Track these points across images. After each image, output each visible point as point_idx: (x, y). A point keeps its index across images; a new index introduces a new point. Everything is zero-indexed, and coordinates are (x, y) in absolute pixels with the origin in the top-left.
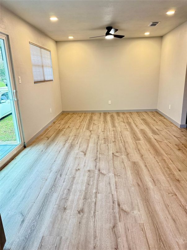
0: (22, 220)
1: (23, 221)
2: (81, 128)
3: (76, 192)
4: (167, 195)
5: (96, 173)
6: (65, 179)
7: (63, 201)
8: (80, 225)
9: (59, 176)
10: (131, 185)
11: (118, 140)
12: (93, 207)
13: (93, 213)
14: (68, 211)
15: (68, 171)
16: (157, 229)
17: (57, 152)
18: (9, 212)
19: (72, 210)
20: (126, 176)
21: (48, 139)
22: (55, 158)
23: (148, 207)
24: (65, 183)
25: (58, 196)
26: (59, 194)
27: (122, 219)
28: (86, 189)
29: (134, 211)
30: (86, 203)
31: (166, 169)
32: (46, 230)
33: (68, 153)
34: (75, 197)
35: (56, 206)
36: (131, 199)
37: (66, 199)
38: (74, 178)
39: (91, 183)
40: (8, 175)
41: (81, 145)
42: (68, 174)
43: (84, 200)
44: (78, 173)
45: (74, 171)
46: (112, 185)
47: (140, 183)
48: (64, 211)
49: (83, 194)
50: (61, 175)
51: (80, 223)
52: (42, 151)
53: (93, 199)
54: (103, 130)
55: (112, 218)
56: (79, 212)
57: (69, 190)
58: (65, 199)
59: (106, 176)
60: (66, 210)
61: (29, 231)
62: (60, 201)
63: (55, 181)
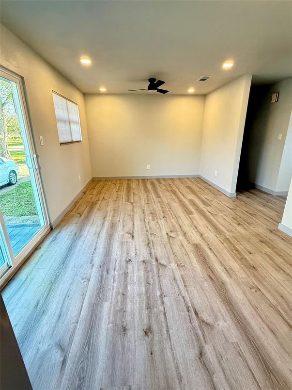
0: (62, 359)
1: (64, 362)
2: (119, 200)
3: (133, 298)
4: (249, 290)
5: (153, 265)
6: (114, 277)
7: (119, 315)
8: (152, 358)
9: (105, 273)
10: (201, 279)
11: (168, 215)
12: (163, 320)
13: (165, 332)
14: (130, 333)
15: (116, 263)
16: (258, 350)
17: (95, 234)
18: (40, 346)
19: (135, 330)
20: (193, 266)
21: (81, 216)
22: (95, 245)
23: (233, 314)
24: (116, 284)
25: (111, 307)
26: (111, 303)
27: (208, 338)
28: (147, 290)
29: (219, 322)
30: (152, 315)
31: (234, 251)
32: (104, 374)
33: (110, 236)
34: (135, 306)
35: (110, 325)
36: (209, 302)
37: (123, 311)
38: (126, 274)
39: (151, 281)
40: (32, 277)
41: (125, 223)
42: (117, 269)
43: (149, 310)
44: (130, 266)
45: (124, 263)
46: (178, 282)
47: (211, 275)
48: (124, 334)
49: (145, 301)
50: (108, 271)
51: (152, 354)
52: (76, 234)
53: (160, 307)
54: (147, 202)
55: (194, 338)
56: (146, 333)
57: (124, 295)
58: (121, 310)
59: (167, 268)
60: (127, 331)
61: (77, 382)
62: (115, 315)
63: (101, 282)
